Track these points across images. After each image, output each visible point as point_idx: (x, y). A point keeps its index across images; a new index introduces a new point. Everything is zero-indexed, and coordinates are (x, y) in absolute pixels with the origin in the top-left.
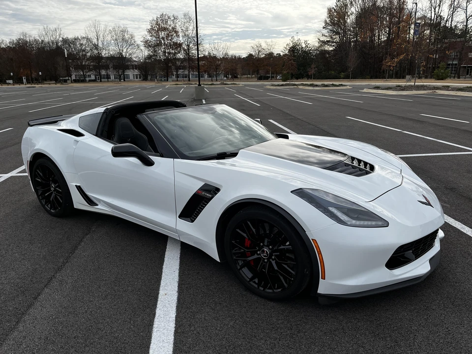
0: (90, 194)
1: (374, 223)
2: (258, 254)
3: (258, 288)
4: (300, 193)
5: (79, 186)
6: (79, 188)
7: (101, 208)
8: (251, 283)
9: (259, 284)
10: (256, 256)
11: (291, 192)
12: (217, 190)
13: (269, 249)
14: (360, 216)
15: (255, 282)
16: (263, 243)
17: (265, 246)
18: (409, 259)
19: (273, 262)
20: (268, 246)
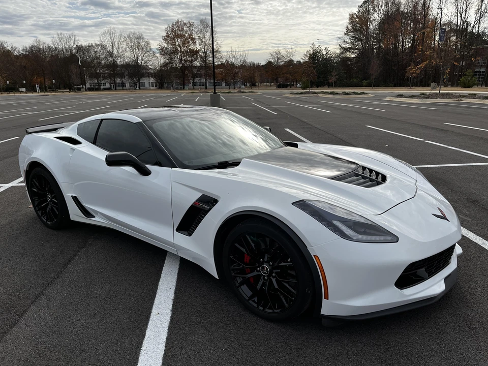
0: (87, 205)
1: (382, 238)
2: (258, 271)
3: (258, 307)
4: (302, 205)
5: (76, 197)
6: (75, 199)
7: (97, 220)
8: (251, 302)
9: (258, 304)
10: (255, 273)
11: (292, 204)
12: (216, 201)
13: (270, 265)
14: (367, 230)
15: (254, 301)
16: (263, 259)
17: (266, 262)
18: (421, 277)
19: (274, 280)
20: (268, 262)
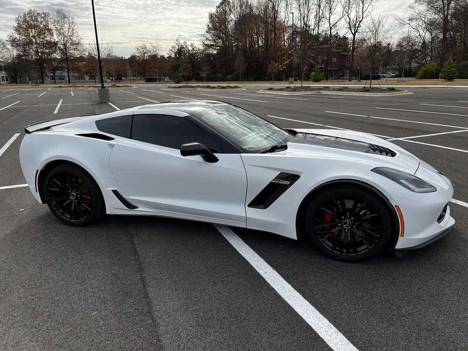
0: (128, 197)
2: (339, 227)
3: (341, 254)
4: (376, 170)
6: (115, 192)
7: (142, 210)
8: (334, 251)
9: (341, 251)
10: (337, 229)
11: (371, 171)
15: (337, 250)
16: (345, 216)
17: (347, 218)
20: (350, 218)
